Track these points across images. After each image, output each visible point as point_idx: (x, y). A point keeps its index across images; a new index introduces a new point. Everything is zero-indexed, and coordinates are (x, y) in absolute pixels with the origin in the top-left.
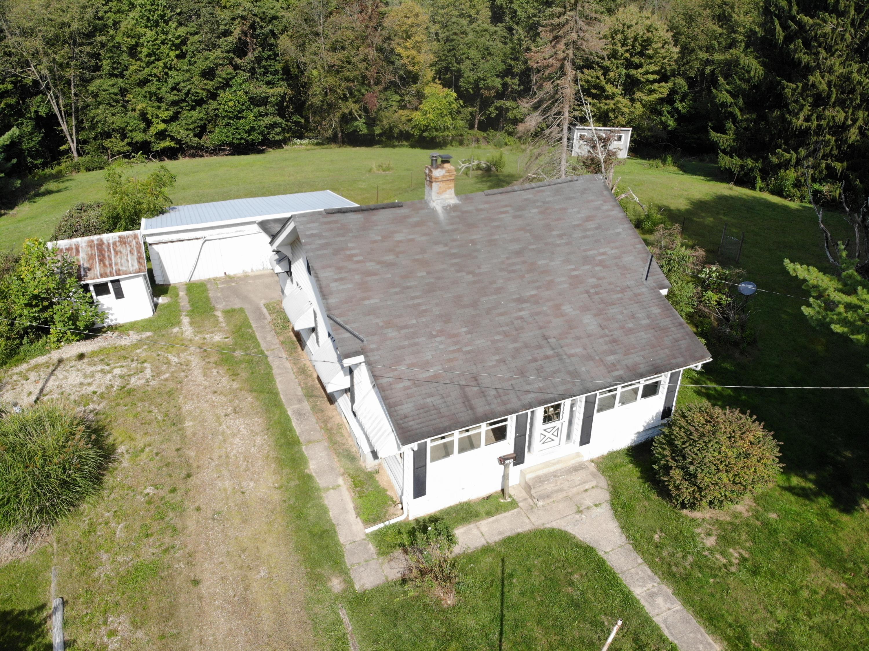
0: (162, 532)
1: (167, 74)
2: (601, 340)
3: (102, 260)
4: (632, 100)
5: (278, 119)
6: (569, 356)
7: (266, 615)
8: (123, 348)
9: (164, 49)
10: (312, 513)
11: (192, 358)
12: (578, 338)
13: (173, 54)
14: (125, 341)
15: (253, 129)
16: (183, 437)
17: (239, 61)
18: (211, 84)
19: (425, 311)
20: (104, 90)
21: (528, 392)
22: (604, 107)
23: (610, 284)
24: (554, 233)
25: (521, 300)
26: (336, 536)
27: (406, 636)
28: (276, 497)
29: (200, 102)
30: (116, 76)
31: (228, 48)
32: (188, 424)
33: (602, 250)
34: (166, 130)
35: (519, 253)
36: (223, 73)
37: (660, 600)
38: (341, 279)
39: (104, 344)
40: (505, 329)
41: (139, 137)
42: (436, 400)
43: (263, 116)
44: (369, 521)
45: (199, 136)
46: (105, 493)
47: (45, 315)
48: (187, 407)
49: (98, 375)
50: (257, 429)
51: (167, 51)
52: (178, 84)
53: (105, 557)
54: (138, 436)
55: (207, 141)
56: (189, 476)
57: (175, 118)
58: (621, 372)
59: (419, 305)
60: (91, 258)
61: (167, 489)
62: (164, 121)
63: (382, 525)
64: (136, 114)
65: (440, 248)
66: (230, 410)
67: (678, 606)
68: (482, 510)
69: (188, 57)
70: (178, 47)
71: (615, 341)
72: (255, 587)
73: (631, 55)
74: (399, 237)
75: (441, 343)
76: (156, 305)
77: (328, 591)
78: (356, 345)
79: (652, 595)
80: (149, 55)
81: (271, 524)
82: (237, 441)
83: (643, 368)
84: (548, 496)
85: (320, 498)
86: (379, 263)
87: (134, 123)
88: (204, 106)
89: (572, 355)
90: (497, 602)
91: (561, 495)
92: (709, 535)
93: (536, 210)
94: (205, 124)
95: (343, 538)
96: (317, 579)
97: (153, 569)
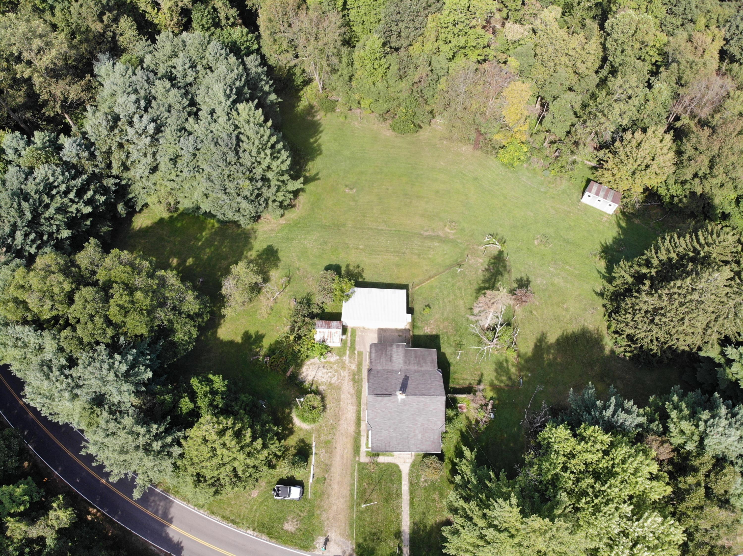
0: (332, 434)
2: (419, 441)
7: (345, 459)
8: (332, 362)
11: (346, 375)
12: (415, 439)
14: (332, 359)
16: (340, 407)
21: (398, 448)
24: (424, 412)
25: (408, 427)
27: (364, 473)
28: (353, 433)
32: (341, 403)
33: (433, 418)
40: (401, 433)
42: (380, 445)
46: (324, 418)
48: (342, 396)
49: (325, 374)
53: (322, 435)
54: (331, 403)
56: (339, 420)
58: (419, 450)
59: (386, 422)
60: (328, 336)
61: (335, 422)
63: (368, 450)
65: (395, 410)
66: (350, 402)
67: (407, 488)
68: (387, 454)
72: (345, 453)
74: (388, 405)
76: (342, 340)
77: (355, 459)
79: (405, 484)
81: (350, 440)
83: (424, 450)
85: (360, 437)
89: (411, 443)
95: (361, 449)
96: (355, 456)
97: (330, 441)
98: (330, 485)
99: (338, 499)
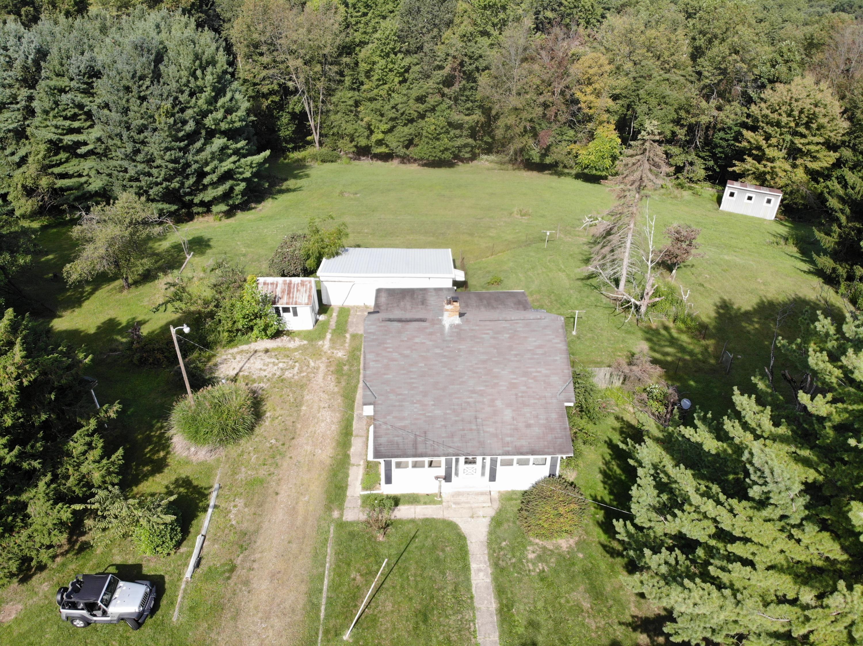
0: (271, 465)
1: (390, 95)
2: (509, 427)
3: (289, 294)
4: (794, 166)
5: (470, 141)
6: (484, 432)
7: (300, 518)
8: (289, 349)
9: (391, 76)
10: (340, 475)
11: (321, 365)
12: (495, 422)
13: (397, 80)
14: (292, 345)
15: (446, 149)
16: (299, 415)
17: (446, 90)
18: (422, 107)
19: (415, 387)
20: (343, 102)
21: (450, 447)
22: (761, 168)
23: (534, 392)
24: (513, 352)
25: (473, 392)
26: (346, 490)
27: (354, 547)
28: (328, 461)
29: (411, 121)
30: (354, 89)
31: (438, 80)
32: (304, 408)
33: (539, 370)
34: (383, 140)
35: (484, 362)
36: (431, 100)
37: (481, 574)
38: (376, 361)
39: (280, 344)
40: (456, 407)
41: (363, 142)
42: (399, 440)
43: (457, 137)
44: (365, 488)
45: (407, 147)
46: (253, 437)
47: (251, 324)
48: (307, 397)
49: (271, 365)
50: (335, 420)
51: (392, 77)
52: (397, 105)
53: (243, 469)
54: (278, 409)
55: (412, 151)
56: (293, 438)
57: (391, 130)
58: (510, 449)
59: (413, 383)
60: (283, 292)
61: (281, 443)
62: (383, 132)
63: (369, 492)
64: (363, 124)
65: (438, 351)
66: (326, 405)
67: (489, 580)
68: (422, 500)
69: (408, 83)
70: (401, 74)
71: (516, 429)
72: (301, 504)
73: (797, 125)
74: (417, 340)
75: (416, 408)
76: (317, 321)
77: (330, 516)
78: (372, 399)
79: (479, 570)
80: (379, 80)
81: (320, 475)
82: (323, 425)
83: (524, 450)
84: (459, 504)
85: (348, 469)
86: (400, 354)
87: (361, 130)
88: (415, 124)
89: (487, 432)
90: (402, 547)
91: (467, 506)
92: (533, 552)
93: (508, 336)
94: (413, 139)
95: (349, 493)
96: (329, 509)
97: (262, 482)
98: (246, 583)
99: (267, 617)
